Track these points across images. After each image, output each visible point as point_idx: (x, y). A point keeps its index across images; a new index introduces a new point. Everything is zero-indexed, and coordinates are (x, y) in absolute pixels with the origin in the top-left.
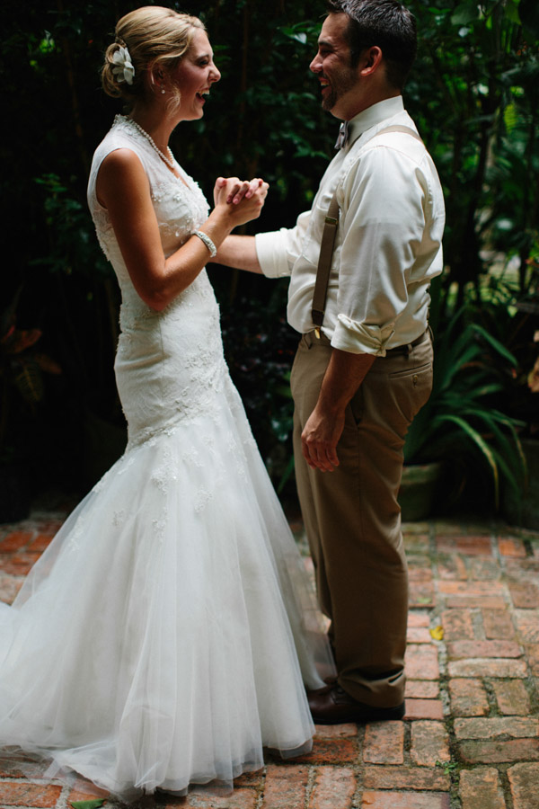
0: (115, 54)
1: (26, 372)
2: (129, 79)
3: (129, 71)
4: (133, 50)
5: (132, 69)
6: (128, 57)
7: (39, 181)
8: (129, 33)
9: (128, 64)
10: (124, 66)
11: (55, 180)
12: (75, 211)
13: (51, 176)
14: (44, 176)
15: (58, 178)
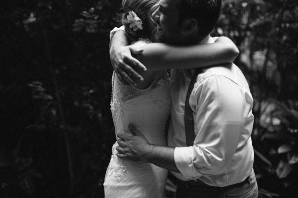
0: (128, 17)
1: (26, 180)
2: (140, 27)
3: (138, 22)
4: (136, 10)
5: (139, 21)
6: (135, 15)
7: (31, 85)
8: (131, 3)
9: (137, 18)
10: (135, 21)
11: (39, 85)
12: (49, 100)
13: (37, 82)
14: (34, 83)
15: (41, 84)
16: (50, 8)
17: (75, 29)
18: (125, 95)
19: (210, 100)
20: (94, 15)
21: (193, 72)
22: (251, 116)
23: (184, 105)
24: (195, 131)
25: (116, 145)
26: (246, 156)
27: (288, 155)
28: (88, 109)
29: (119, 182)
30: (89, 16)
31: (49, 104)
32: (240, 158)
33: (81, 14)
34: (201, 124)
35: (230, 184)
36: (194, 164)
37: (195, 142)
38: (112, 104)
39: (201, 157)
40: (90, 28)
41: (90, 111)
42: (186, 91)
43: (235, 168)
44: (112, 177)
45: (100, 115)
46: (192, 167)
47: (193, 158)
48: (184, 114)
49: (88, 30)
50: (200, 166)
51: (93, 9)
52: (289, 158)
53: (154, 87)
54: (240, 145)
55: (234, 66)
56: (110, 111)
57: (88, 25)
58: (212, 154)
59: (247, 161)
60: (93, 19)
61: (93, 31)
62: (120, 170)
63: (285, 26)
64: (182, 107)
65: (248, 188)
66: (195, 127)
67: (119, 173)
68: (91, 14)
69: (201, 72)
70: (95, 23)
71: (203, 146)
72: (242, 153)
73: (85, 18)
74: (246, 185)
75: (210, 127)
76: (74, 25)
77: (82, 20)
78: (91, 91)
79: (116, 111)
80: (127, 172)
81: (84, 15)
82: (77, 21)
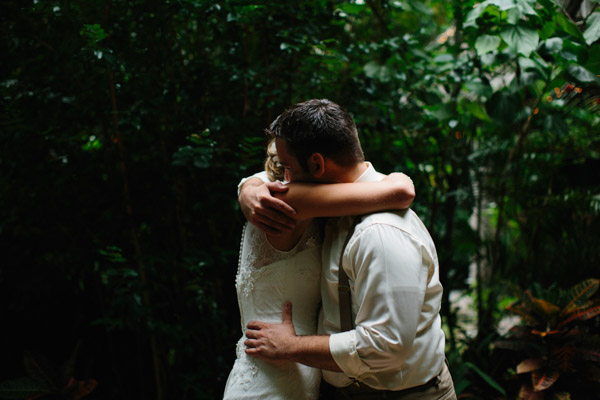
7: (103, 252)
11: (117, 252)
12: (131, 278)
13: (114, 248)
14: (108, 248)
15: (120, 250)
16: (138, 127)
17: (176, 162)
18: (259, 258)
19: (371, 258)
20: (209, 140)
21: (351, 222)
22: (437, 286)
23: (337, 268)
24: (354, 307)
25: (243, 339)
26: (429, 344)
27: (533, 375)
28: (194, 294)
29: (246, 390)
30: (202, 142)
31: (129, 285)
32: (419, 345)
33: (188, 138)
34: (362, 295)
35: (405, 387)
36: (358, 351)
37: (356, 322)
38: (239, 279)
39: (366, 340)
40: (203, 161)
41: (199, 298)
42: (340, 250)
43: (412, 361)
44: (237, 386)
45: (215, 305)
46: (355, 356)
47: (355, 343)
48: (337, 282)
49: (197, 164)
50: (366, 353)
51: (207, 130)
52: (533, 380)
53: (300, 250)
54: (420, 328)
55: (411, 214)
56: (235, 289)
57: (198, 155)
58: (382, 335)
59: (431, 351)
60: (208, 146)
61: (206, 166)
62: (249, 373)
63: (529, 157)
64: (335, 272)
65: (435, 394)
66: (353, 301)
67: (247, 377)
68: (204, 137)
69: (360, 222)
70: (210, 153)
71: (369, 324)
72: (423, 339)
73: (194, 145)
74: (433, 390)
75: (375, 298)
76: (175, 155)
77: (189, 147)
78: (202, 264)
79: (243, 286)
80: (259, 375)
81: (192, 139)
82: (180, 149)
